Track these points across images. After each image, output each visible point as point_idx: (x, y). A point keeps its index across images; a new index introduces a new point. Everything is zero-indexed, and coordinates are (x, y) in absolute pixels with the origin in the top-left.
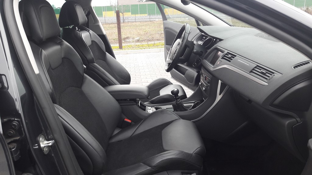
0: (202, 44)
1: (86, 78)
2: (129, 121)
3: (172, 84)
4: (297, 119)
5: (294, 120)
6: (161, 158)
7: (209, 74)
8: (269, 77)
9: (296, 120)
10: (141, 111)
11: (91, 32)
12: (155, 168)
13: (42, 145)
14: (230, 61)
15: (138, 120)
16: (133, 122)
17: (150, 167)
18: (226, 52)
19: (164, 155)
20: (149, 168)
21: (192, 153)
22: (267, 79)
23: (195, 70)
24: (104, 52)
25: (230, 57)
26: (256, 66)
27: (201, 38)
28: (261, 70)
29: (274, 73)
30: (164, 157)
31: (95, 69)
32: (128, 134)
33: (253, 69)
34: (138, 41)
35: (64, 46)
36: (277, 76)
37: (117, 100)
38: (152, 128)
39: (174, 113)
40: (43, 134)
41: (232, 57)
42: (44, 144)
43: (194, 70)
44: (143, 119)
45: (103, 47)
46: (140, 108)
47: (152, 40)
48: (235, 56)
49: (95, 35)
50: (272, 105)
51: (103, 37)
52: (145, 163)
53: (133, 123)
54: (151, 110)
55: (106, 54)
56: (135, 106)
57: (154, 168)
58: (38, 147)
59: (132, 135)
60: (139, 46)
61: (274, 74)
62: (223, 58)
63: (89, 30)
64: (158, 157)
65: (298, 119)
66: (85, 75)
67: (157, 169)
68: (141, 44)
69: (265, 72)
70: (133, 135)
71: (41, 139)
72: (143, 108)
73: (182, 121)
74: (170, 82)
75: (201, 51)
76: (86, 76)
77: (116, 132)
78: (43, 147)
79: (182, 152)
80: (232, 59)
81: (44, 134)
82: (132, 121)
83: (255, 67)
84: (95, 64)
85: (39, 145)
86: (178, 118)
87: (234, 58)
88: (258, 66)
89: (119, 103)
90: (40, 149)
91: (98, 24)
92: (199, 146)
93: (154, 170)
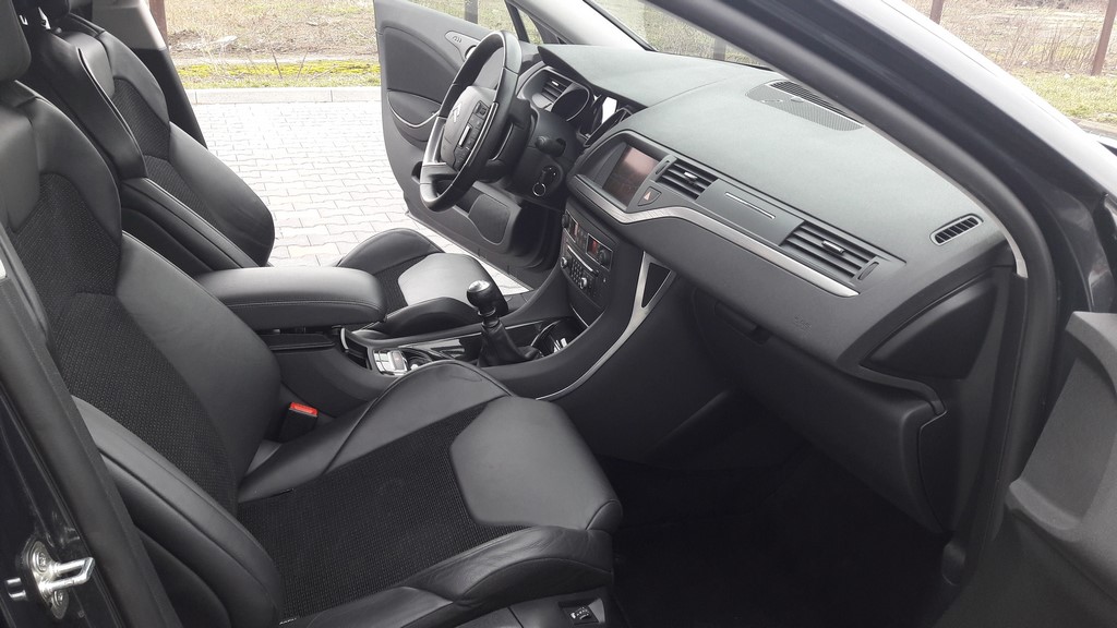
0: (549, 109)
1: (132, 248)
2: (308, 411)
3: (443, 252)
4: (933, 402)
5: (924, 406)
6: (490, 565)
7: (605, 231)
8: (858, 268)
9: (932, 405)
10: (353, 370)
11: (109, 38)
12: (468, 602)
13: (44, 587)
14: (695, 197)
15: (349, 406)
16: (324, 413)
17: (445, 597)
18: (671, 157)
19: (499, 552)
20: (443, 603)
21: (584, 526)
22: (851, 275)
23: (513, 196)
24: (164, 124)
25: (689, 178)
26: (802, 224)
27: (542, 84)
28: (823, 240)
29: (873, 255)
30: (500, 558)
31: (153, 204)
32: (312, 462)
33: (792, 235)
34: (232, 49)
35: (41, 120)
36: (885, 266)
37: (259, 332)
38: (410, 435)
39: (482, 373)
40: (38, 533)
41: (699, 180)
42: (49, 577)
43: (509, 197)
44: (366, 402)
45: (159, 102)
46: (350, 356)
47: (290, 48)
48: (714, 178)
49: (127, 54)
50: (868, 362)
51: (157, 62)
52: (425, 587)
53: (325, 419)
54: (389, 363)
55: (169, 129)
56: (332, 355)
57: (463, 602)
58: (22, 594)
59: (328, 467)
60: (239, 75)
61: (875, 259)
62: (661, 180)
63: (100, 33)
64: (478, 559)
65: (937, 403)
66: (127, 236)
67: (473, 606)
68: (248, 61)
69: (839, 249)
70: (332, 469)
71: (35, 559)
72: (359, 355)
73: (518, 404)
74: (434, 244)
75: (558, 140)
76: (130, 243)
77: (262, 456)
78: (46, 592)
79: (559, 531)
80: (701, 190)
81: (42, 533)
82: (319, 411)
83: (799, 229)
84: (149, 182)
85: (29, 584)
86: (500, 392)
87: (708, 184)
88: (806, 223)
89: (268, 342)
90: (37, 601)
91: (133, 6)
92: (602, 500)
93: (466, 609)
